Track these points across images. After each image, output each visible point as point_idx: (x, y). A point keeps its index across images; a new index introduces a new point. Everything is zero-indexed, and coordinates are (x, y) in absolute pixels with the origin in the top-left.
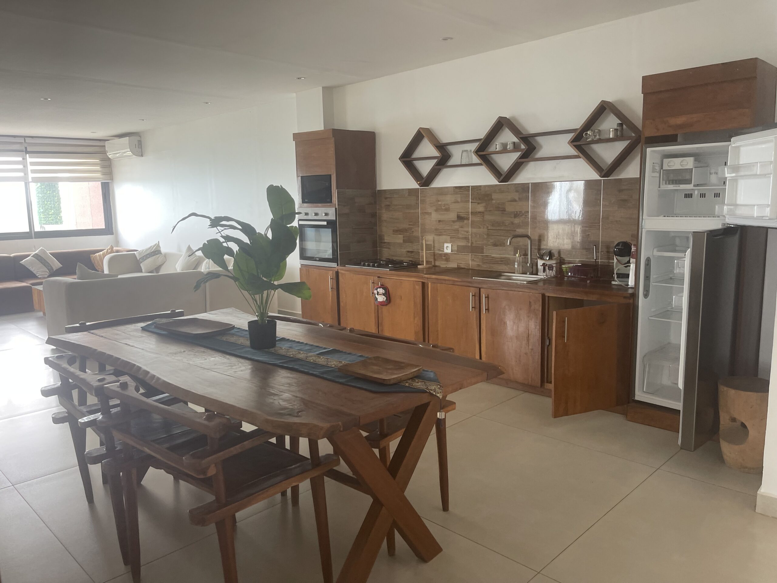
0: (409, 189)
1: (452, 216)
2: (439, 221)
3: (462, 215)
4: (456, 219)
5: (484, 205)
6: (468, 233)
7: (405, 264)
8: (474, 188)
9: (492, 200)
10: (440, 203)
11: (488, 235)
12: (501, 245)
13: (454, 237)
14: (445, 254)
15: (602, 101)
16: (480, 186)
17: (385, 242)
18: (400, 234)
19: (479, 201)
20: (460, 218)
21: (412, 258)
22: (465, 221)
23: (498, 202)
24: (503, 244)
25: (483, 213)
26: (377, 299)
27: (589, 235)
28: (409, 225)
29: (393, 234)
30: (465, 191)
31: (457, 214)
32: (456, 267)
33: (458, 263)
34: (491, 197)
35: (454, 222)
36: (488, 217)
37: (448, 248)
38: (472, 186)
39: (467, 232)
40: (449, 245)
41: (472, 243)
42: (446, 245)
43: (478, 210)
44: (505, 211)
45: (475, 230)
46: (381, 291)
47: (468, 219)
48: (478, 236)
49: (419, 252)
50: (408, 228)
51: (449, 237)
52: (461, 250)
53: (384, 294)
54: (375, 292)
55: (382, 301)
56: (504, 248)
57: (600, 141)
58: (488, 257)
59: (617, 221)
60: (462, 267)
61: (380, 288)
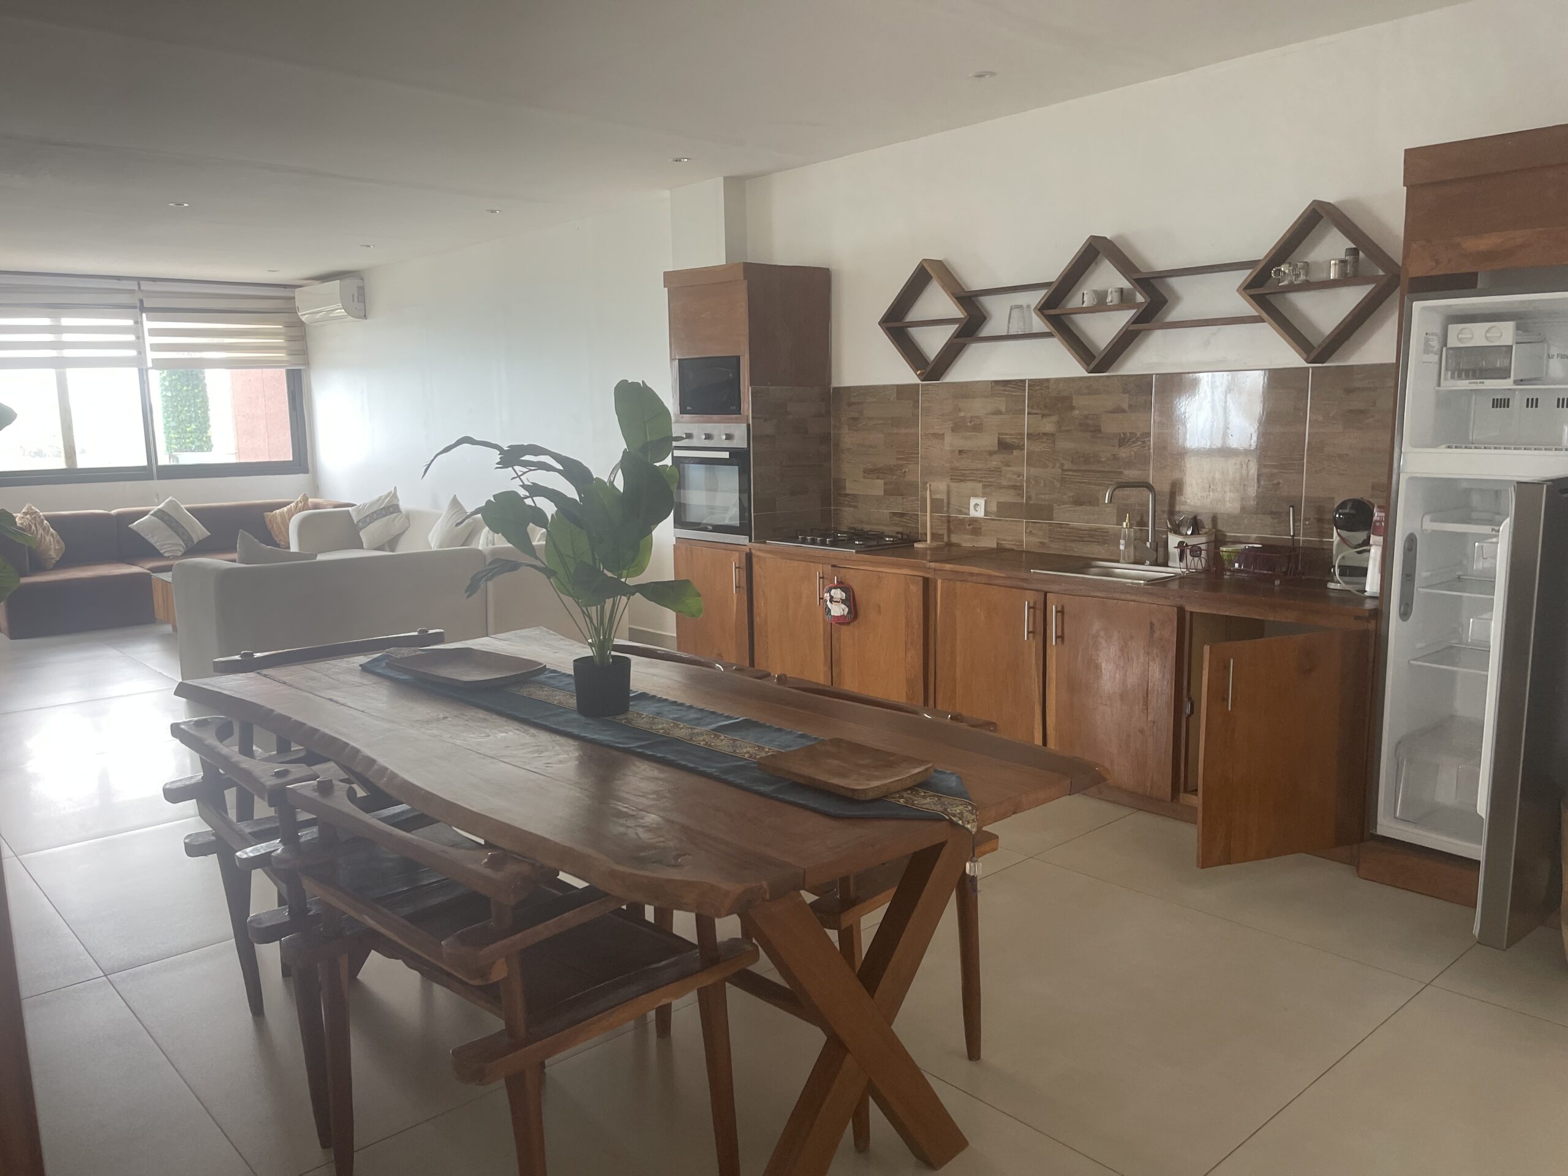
0: (898, 386)
1: (988, 441)
2: (961, 452)
3: (1008, 439)
4: (996, 449)
5: (1055, 418)
6: (1021, 477)
7: (887, 539)
8: (1035, 384)
9: (1073, 408)
10: (962, 414)
11: (1063, 481)
12: (1090, 503)
13: (991, 485)
14: (971, 520)
15: (1314, 201)
16: (1048, 380)
17: (848, 495)
18: (878, 478)
19: (1046, 412)
20: (1004, 446)
21: (902, 526)
22: (1015, 453)
23: (1086, 412)
24: (1093, 501)
25: (1053, 435)
26: (830, 610)
27: (1279, 483)
28: (898, 459)
29: (864, 478)
30: (1014, 390)
31: (999, 438)
32: (995, 546)
33: (998, 539)
34: (1072, 403)
35: (991, 453)
36: (1063, 444)
37: (977, 508)
38: (1029, 380)
39: (1019, 476)
40: (981, 502)
41: (1029, 498)
42: (973, 501)
43: (1044, 430)
44: (1100, 431)
45: (1034, 471)
46: (838, 594)
47: (1021, 448)
48: (1042, 482)
49: (918, 515)
50: (894, 466)
51: (981, 484)
52: (1005, 510)
53: (843, 602)
54: (827, 596)
55: (839, 615)
56: (1097, 508)
57: (1308, 286)
58: (1061, 528)
59: (1340, 456)
60: (1007, 546)
61: (835, 588)
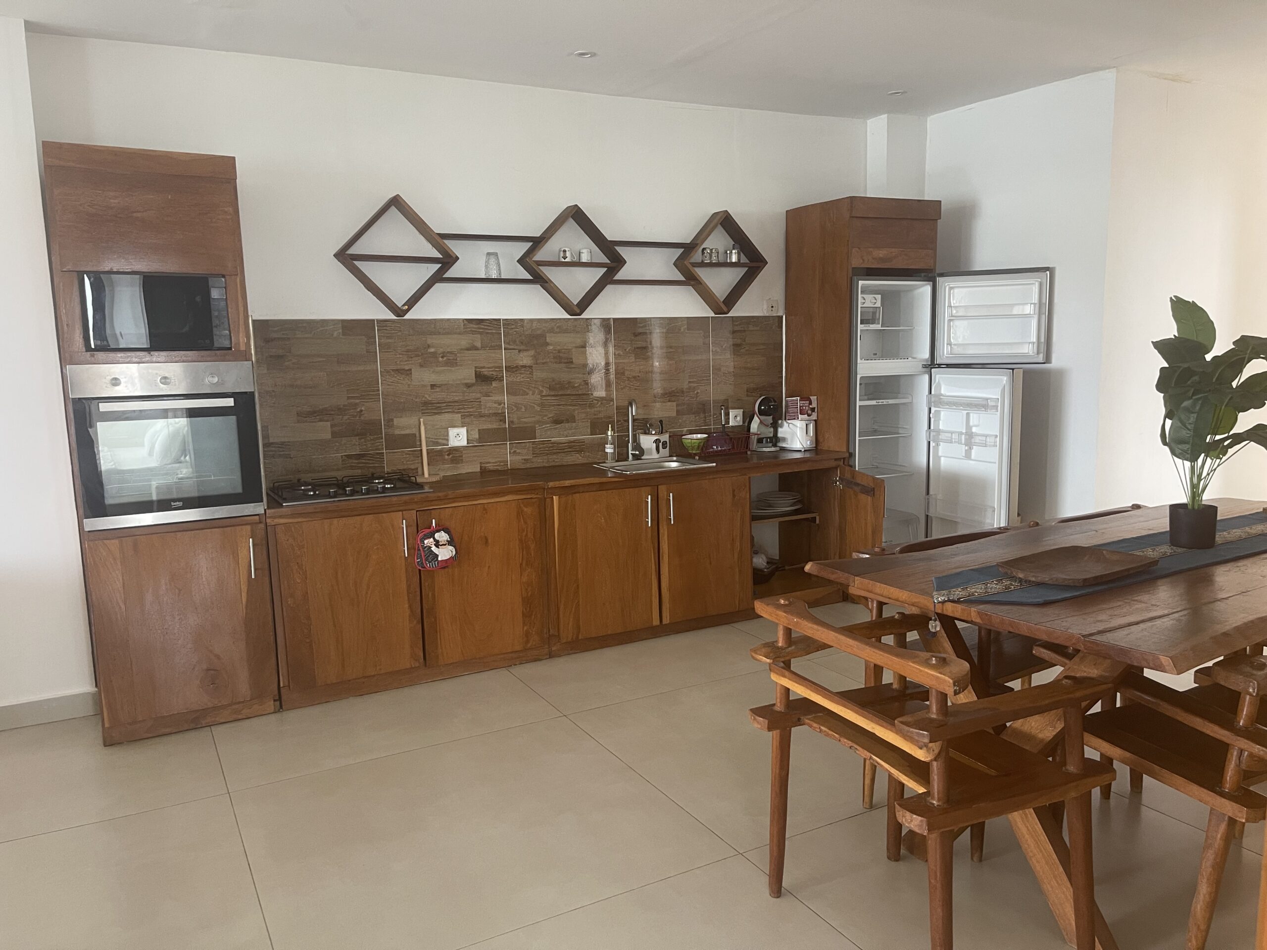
0: (343, 321)
1: (467, 374)
2: (433, 386)
3: (485, 372)
4: (474, 381)
5: (532, 353)
6: (503, 405)
8: (508, 323)
9: (547, 344)
11: (542, 405)
12: (568, 421)
13: (472, 415)
14: (450, 450)
18: (321, 420)
19: (522, 347)
20: (482, 378)
22: (494, 384)
23: (559, 348)
24: (571, 419)
25: (531, 367)
28: (348, 398)
29: (298, 422)
30: (490, 328)
31: (476, 371)
32: (478, 470)
33: (481, 463)
35: (468, 386)
37: (458, 437)
38: (503, 320)
39: (500, 404)
40: (463, 431)
41: (511, 422)
42: (452, 432)
43: (521, 363)
45: (518, 399)
47: (501, 379)
48: (523, 407)
49: (383, 453)
50: (344, 406)
51: (460, 415)
52: (484, 438)
56: (574, 424)
60: (491, 468)
